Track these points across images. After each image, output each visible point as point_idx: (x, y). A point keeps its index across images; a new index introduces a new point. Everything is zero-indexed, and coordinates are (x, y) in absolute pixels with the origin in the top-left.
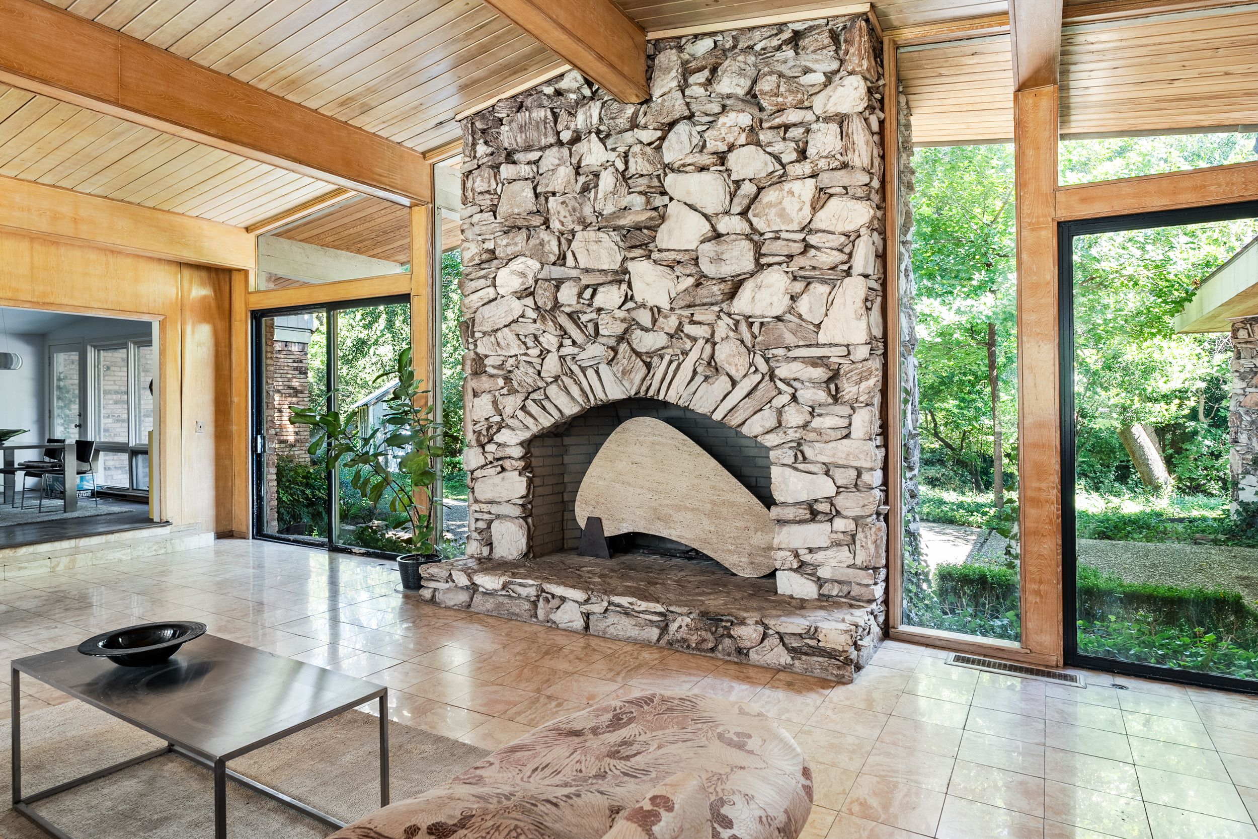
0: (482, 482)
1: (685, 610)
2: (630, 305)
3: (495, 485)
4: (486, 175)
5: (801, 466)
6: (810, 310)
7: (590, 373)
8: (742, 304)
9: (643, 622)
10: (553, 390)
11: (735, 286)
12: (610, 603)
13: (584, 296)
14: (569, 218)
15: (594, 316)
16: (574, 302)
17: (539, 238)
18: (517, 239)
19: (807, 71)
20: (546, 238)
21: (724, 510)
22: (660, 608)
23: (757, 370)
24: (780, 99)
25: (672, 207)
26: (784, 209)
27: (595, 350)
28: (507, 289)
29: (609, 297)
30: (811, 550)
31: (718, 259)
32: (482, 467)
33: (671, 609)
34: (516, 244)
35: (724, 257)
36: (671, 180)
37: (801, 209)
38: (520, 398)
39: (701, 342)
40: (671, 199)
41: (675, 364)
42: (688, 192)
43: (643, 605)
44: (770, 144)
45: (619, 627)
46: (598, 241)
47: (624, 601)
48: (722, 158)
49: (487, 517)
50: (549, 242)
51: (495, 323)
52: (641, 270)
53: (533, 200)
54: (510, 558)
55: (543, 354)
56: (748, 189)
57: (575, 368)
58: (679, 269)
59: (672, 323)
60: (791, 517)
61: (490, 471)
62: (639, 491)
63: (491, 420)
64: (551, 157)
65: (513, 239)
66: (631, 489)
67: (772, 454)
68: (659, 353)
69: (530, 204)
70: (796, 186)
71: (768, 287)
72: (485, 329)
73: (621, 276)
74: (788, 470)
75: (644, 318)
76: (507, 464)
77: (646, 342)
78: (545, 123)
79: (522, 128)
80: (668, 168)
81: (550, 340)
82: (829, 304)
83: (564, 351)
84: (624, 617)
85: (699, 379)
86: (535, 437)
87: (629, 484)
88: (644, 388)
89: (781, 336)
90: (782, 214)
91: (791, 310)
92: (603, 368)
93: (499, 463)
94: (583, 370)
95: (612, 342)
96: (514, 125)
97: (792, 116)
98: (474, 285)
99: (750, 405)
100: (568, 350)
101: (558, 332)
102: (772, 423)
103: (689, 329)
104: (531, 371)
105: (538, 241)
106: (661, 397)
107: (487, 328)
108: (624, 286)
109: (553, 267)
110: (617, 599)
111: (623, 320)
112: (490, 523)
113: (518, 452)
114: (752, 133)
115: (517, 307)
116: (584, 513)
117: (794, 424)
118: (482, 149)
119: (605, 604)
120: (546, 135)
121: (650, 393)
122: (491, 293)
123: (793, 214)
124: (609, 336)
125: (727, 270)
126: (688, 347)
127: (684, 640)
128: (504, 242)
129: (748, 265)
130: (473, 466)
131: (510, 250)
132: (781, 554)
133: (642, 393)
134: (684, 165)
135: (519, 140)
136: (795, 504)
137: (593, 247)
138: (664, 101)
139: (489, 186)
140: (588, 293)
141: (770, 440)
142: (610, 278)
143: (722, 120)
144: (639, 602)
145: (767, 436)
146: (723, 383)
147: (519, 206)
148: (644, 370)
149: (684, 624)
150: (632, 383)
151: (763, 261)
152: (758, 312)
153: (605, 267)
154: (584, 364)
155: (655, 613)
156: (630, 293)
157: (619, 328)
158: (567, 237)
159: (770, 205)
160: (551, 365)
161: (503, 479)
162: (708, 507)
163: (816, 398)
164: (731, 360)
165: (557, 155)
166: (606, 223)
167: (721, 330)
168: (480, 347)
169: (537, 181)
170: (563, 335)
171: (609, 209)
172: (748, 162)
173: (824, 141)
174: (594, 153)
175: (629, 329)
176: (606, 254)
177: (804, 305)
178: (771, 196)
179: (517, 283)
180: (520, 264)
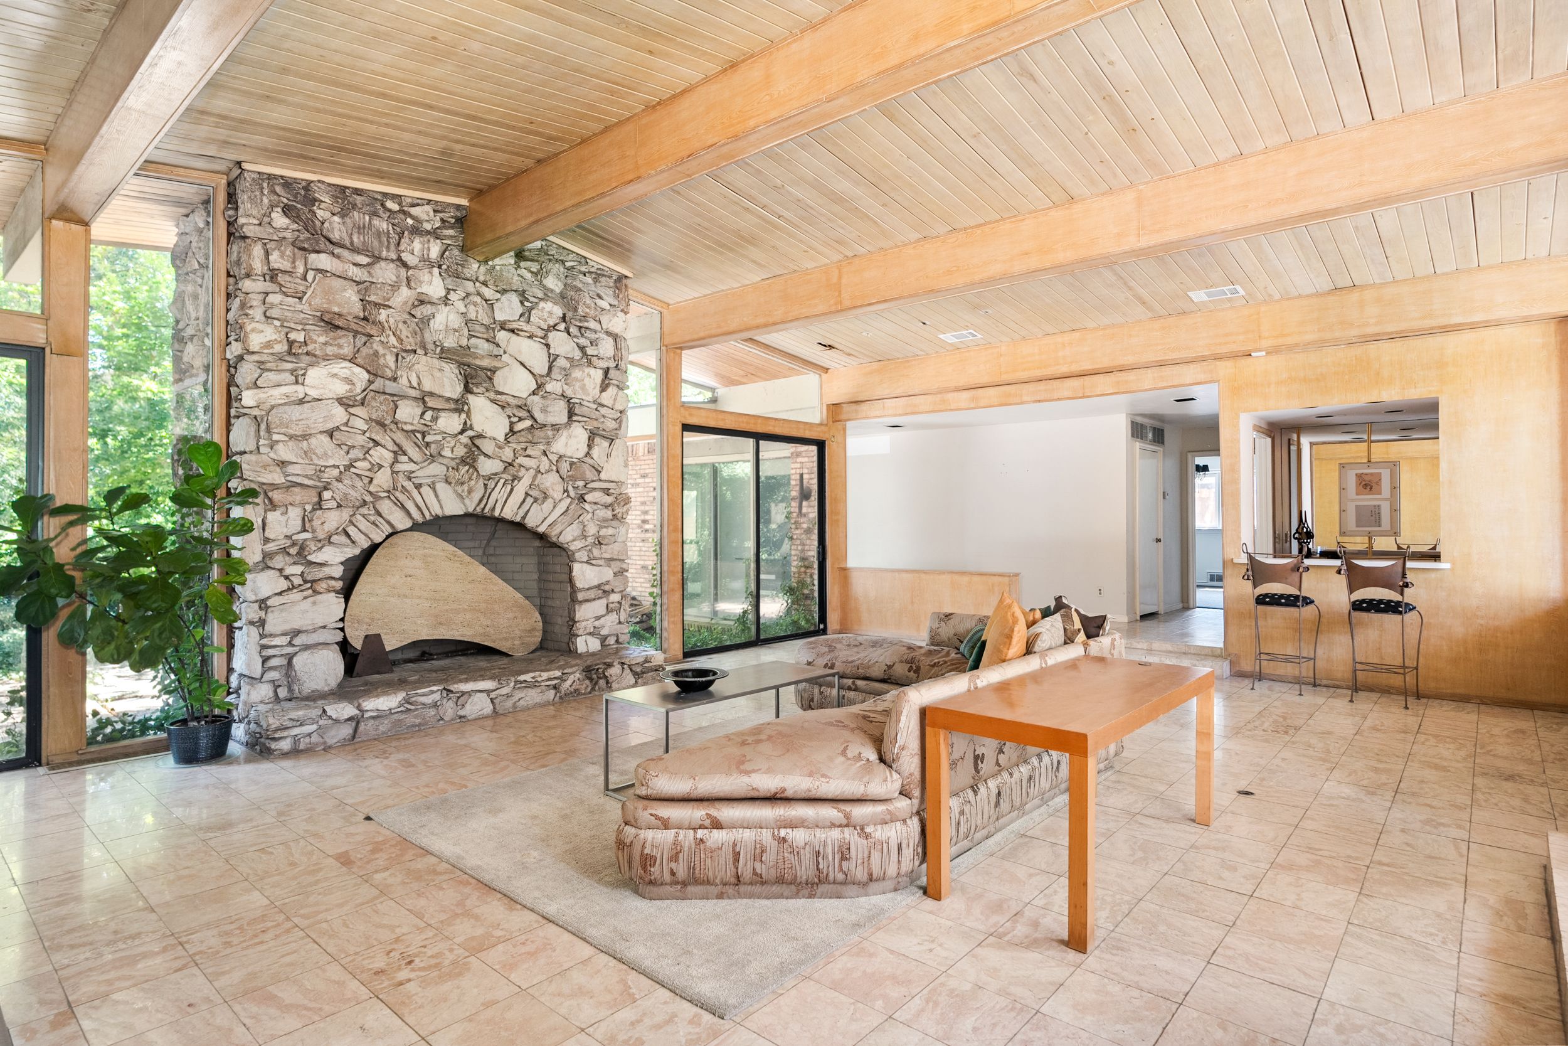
0: (282, 611)
1: (574, 669)
2: (470, 433)
3: (305, 612)
4: (288, 253)
5: (593, 562)
6: (599, 457)
7: (425, 490)
8: (559, 446)
9: (543, 688)
10: (385, 506)
11: (554, 430)
12: (516, 682)
13: (425, 417)
14: (411, 340)
15: (439, 437)
16: (415, 422)
17: (372, 348)
18: (342, 341)
19: (600, 297)
20: (381, 351)
21: (496, 607)
22: (558, 673)
23: (568, 496)
24: (588, 310)
25: (505, 358)
26: (585, 385)
27: (434, 469)
28: (322, 391)
29: (450, 423)
30: (598, 618)
31: (542, 410)
32: (280, 594)
33: (565, 671)
34: (340, 347)
35: (549, 409)
36: (502, 336)
37: (594, 388)
38: (345, 514)
39: (532, 472)
40: (505, 352)
41: (509, 487)
42: (520, 352)
43: (545, 675)
44: (576, 337)
45: (527, 699)
46: (441, 370)
47: (527, 677)
48: (544, 333)
49: (290, 650)
50: (384, 355)
51: (308, 427)
52: (479, 404)
53: (359, 305)
54: (326, 689)
55: (374, 468)
56: (562, 362)
57: (409, 485)
58: (509, 411)
59: (508, 453)
60: (593, 597)
61: (295, 596)
62: (417, 601)
63: (294, 538)
64: (386, 272)
65: (335, 339)
66: (408, 601)
67: (577, 555)
68: (495, 477)
69: (357, 309)
70: (592, 371)
71: (576, 437)
72: (291, 432)
73: (459, 406)
74: (585, 565)
75: (485, 447)
76: (323, 585)
77: (487, 467)
78: (389, 237)
79: (361, 229)
81: (382, 455)
82: (609, 455)
83: (399, 467)
84: (529, 690)
85: (530, 500)
87: (405, 596)
88: (482, 505)
89: (584, 473)
90: (583, 388)
91: (588, 454)
92: (441, 487)
93: (311, 585)
94: (418, 487)
95: (453, 464)
96: (348, 220)
97: (592, 324)
98: (271, 376)
99: (567, 519)
100: (404, 466)
101: (396, 448)
102: (577, 533)
103: (521, 460)
104: (359, 484)
105: (371, 352)
106: (497, 514)
107: (293, 430)
108: (464, 416)
109: (387, 382)
110: (522, 678)
111: (466, 446)
112: (290, 659)
113: (339, 571)
114: (565, 322)
115: (339, 415)
116: (357, 633)
117: (591, 534)
118: (281, 218)
119: (513, 684)
120: (388, 248)
121: (486, 510)
122: (300, 391)
123: (590, 390)
124: (453, 459)
125: (551, 419)
126: (521, 474)
127: (576, 690)
128: (322, 339)
129: (565, 419)
130: (265, 592)
131: (330, 350)
132: (584, 623)
133: (479, 510)
134: (518, 330)
135: (355, 240)
136: (589, 589)
137: (438, 374)
138: (501, 270)
139: (294, 267)
140: (428, 415)
141: (576, 545)
142: (453, 406)
143: (542, 304)
144: (542, 674)
145: (575, 543)
146: (549, 504)
147: (339, 305)
148: (482, 491)
149: (576, 679)
150: (472, 501)
151: (575, 418)
152: (569, 454)
153: (448, 395)
154: (417, 481)
155: (555, 678)
156: (469, 423)
157: (460, 451)
158: (400, 356)
159: (576, 379)
160: (383, 480)
161: (314, 603)
162: (484, 605)
163: (606, 515)
164: (554, 487)
165: (394, 271)
166: (445, 354)
167: (545, 464)
168: (284, 452)
169: (363, 287)
170: (399, 451)
171: (450, 343)
172: (561, 343)
173: (607, 347)
174: (434, 286)
175: (471, 458)
176: (448, 383)
177: (595, 452)
178: (577, 374)
179: (341, 389)
180: (343, 369)
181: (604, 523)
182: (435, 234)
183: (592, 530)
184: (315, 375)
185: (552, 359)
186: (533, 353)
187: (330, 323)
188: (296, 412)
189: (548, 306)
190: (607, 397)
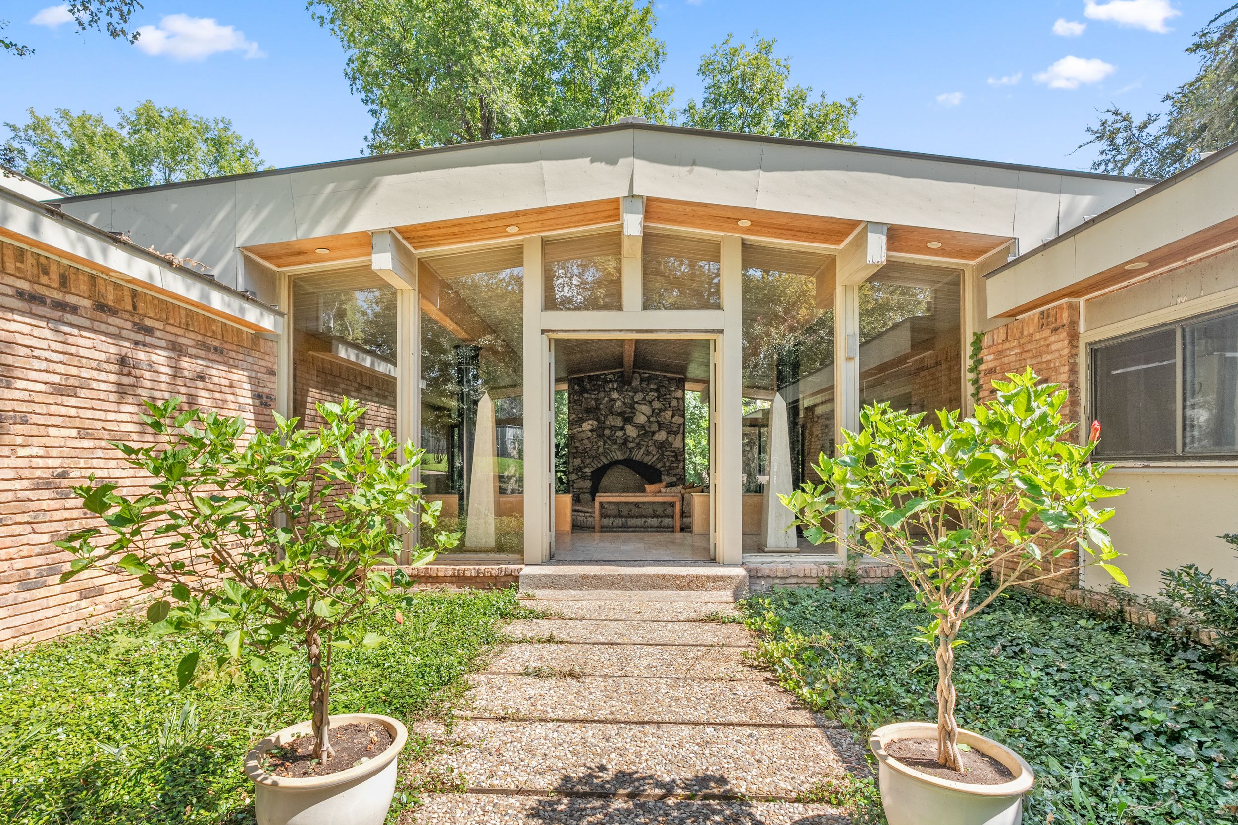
2: (626, 436)
4: (578, 395)
6: (671, 440)
7: (613, 453)
8: (655, 438)
10: (602, 458)
11: (654, 433)
14: (609, 412)
15: (616, 438)
16: (610, 434)
17: (598, 415)
19: (672, 387)
20: (601, 416)
23: (659, 453)
24: (667, 392)
25: (637, 412)
27: (615, 447)
28: (586, 428)
29: (619, 433)
31: (650, 427)
34: (590, 416)
36: (636, 406)
38: (591, 459)
39: (646, 446)
41: (638, 451)
42: (642, 410)
44: (662, 402)
48: (650, 403)
49: (578, 493)
51: (582, 438)
52: (629, 427)
53: (595, 405)
55: (599, 447)
56: (657, 411)
57: (608, 451)
58: (638, 428)
59: (637, 441)
61: (580, 480)
63: (580, 465)
67: (662, 472)
68: (634, 448)
71: (662, 434)
73: (622, 428)
74: (666, 476)
75: (630, 439)
76: (586, 477)
77: (631, 445)
78: (602, 385)
79: (594, 385)
80: (637, 403)
81: (601, 443)
82: (675, 439)
83: (605, 447)
85: (645, 455)
86: (596, 470)
88: (630, 457)
89: (665, 446)
90: (665, 418)
91: (666, 439)
92: (617, 452)
93: (584, 477)
95: (621, 445)
97: (669, 397)
98: (574, 426)
99: (658, 461)
100: (607, 447)
103: (642, 443)
104: (595, 452)
105: (598, 417)
106: (634, 459)
107: (579, 439)
108: (624, 431)
109: (602, 424)
111: (623, 440)
113: (589, 474)
114: (658, 398)
115: (590, 434)
118: (577, 387)
120: (602, 388)
122: (581, 429)
125: (652, 429)
126: (642, 447)
128: (586, 415)
129: (657, 429)
130: (573, 478)
131: (588, 418)
134: (640, 403)
137: (616, 420)
138: (635, 386)
140: (613, 432)
141: (662, 469)
142: (620, 429)
143: (650, 394)
145: (660, 467)
146: (652, 456)
148: (630, 453)
150: (626, 456)
151: (662, 428)
152: (659, 440)
153: (619, 426)
154: (610, 451)
156: (625, 433)
157: (622, 442)
158: (606, 417)
159: (662, 416)
160: (601, 450)
161: (584, 482)
164: (653, 451)
165: (604, 394)
166: (619, 414)
167: (650, 443)
168: (577, 445)
169: (596, 400)
170: (605, 443)
171: (619, 411)
172: (657, 405)
173: (674, 403)
174: (615, 395)
175: (625, 442)
176: (619, 422)
177: (669, 439)
178: (662, 414)
179: (590, 427)
180: (590, 422)
181: (672, 462)
182: (615, 381)
183: (667, 464)
184: (584, 425)
185: (653, 410)
186: (646, 409)
187: (588, 411)
188: (580, 435)
189: (652, 394)
190: (674, 420)
